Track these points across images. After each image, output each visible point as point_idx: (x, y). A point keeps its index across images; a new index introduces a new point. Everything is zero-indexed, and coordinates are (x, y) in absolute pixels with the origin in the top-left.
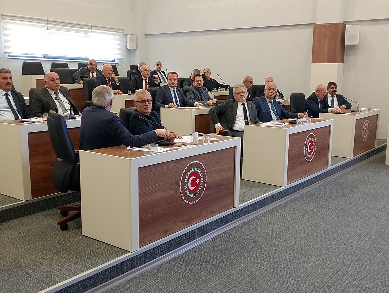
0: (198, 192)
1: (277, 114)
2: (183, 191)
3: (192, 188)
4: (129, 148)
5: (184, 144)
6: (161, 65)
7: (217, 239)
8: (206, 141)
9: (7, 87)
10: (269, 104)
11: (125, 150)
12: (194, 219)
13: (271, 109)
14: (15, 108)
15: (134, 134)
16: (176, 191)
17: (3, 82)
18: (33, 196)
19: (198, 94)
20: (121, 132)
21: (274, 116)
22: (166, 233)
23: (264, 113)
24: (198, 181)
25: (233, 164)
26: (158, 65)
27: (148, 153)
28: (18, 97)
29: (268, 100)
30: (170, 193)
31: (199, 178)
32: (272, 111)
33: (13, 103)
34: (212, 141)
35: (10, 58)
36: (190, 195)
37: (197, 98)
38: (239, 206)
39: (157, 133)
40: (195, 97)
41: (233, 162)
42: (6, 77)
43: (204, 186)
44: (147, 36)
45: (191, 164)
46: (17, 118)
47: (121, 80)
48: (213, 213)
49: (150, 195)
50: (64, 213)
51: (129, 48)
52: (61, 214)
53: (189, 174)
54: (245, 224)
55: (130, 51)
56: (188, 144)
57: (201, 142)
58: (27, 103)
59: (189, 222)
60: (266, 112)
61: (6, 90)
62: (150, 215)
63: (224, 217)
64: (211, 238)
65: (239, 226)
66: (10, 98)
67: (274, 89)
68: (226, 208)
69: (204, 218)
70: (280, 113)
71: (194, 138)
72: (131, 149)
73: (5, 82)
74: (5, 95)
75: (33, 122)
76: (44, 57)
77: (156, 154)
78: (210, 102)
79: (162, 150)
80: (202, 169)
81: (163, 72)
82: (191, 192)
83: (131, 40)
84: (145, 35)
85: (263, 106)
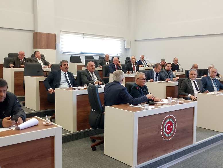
0: (171, 133)
1: (217, 87)
2: (163, 132)
3: (168, 131)
4: (131, 105)
5: (163, 104)
6: (144, 57)
7: (182, 163)
8: (176, 103)
9: (66, 70)
10: (212, 81)
11: (129, 107)
12: (168, 150)
13: (213, 84)
14: (69, 81)
15: (134, 97)
16: (159, 132)
17: (64, 67)
18: (78, 129)
19: (167, 74)
20: (127, 96)
21: (215, 88)
22: (153, 157)
23: (209, 86)
24: (171, 127)
25: (192, 117)
26: (142, 57)
27: (143, 109)
28: (71, 75)
29: (212, 79)
30: (155, 133)
31: (172, 125)
32: (214, 85)
33: (68, 79)
34: (180, 103)
35: (64, 54)
36: (167, 135)
37: (167, 76)
38: (195, 143)
39: (147, 97)
40: (166, 76)
41: (192, 116)
42: (66, 65)
43: (175, 130)
44: (136, 41)
45: (167, 116)
46: (70, 86)
47: (122, 65)
48: (180, 147)
49: (144, 134)
50: (93, 141)
51: (126, 48)
52: (92, 141)
53: (166, 122)
54: (199, 154)
55: (126, 50)
56: (165, 104)
57: (173, 103)
58: (75, 78)
59: (166, 151)
60: (210, 85)
61: (65, 71)
62: (143, 146)
63: (187, 150)
64: (179, 162)
65: (195, 156)
66: (67, 76)
67: (215, 72)
68: (187, 144)
69: (175, 149)
70: (219, 86)
71: (169, 101)
72: (133, 106)
73: (65, 67)
74: (64, 74)
75: (79, 89)
76: (81, 53)
77: (148, 110)
78: (174, 78)
79: (151, 107)
80: (174, 120)
81: (145, 61)
82: (167, 133)
83: (127, 43)
84: (135, 40)
85: (208, 82)
